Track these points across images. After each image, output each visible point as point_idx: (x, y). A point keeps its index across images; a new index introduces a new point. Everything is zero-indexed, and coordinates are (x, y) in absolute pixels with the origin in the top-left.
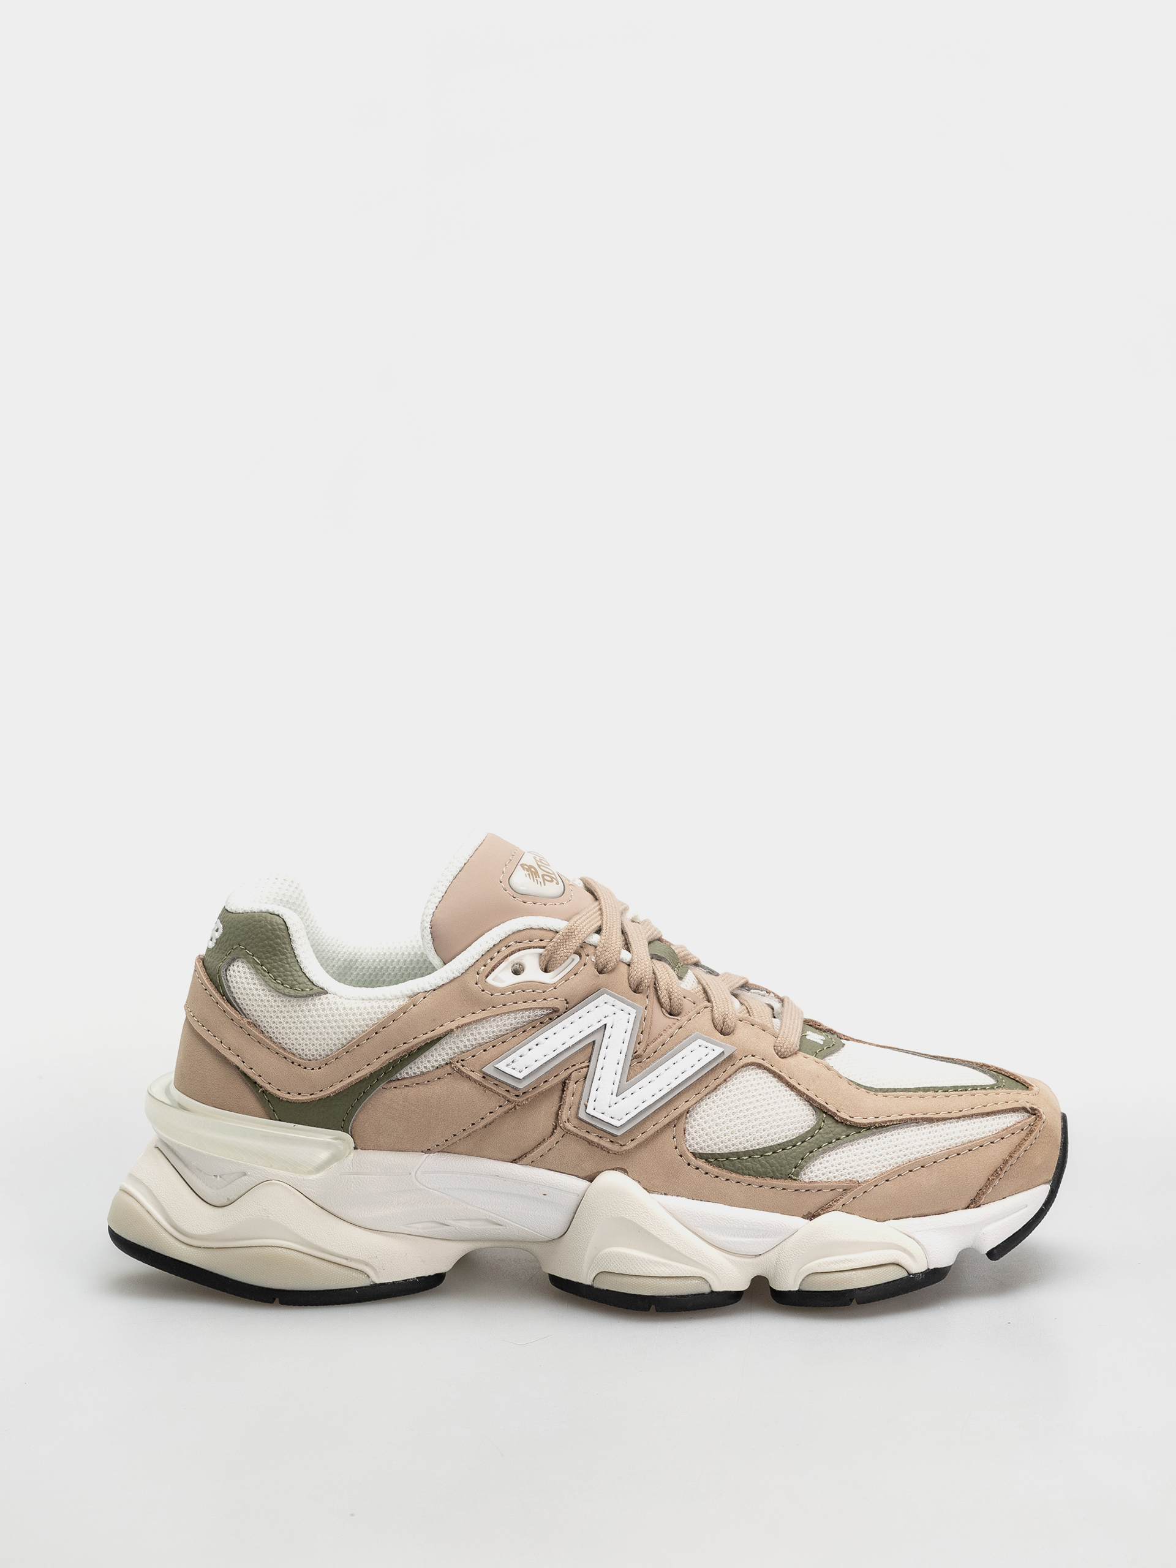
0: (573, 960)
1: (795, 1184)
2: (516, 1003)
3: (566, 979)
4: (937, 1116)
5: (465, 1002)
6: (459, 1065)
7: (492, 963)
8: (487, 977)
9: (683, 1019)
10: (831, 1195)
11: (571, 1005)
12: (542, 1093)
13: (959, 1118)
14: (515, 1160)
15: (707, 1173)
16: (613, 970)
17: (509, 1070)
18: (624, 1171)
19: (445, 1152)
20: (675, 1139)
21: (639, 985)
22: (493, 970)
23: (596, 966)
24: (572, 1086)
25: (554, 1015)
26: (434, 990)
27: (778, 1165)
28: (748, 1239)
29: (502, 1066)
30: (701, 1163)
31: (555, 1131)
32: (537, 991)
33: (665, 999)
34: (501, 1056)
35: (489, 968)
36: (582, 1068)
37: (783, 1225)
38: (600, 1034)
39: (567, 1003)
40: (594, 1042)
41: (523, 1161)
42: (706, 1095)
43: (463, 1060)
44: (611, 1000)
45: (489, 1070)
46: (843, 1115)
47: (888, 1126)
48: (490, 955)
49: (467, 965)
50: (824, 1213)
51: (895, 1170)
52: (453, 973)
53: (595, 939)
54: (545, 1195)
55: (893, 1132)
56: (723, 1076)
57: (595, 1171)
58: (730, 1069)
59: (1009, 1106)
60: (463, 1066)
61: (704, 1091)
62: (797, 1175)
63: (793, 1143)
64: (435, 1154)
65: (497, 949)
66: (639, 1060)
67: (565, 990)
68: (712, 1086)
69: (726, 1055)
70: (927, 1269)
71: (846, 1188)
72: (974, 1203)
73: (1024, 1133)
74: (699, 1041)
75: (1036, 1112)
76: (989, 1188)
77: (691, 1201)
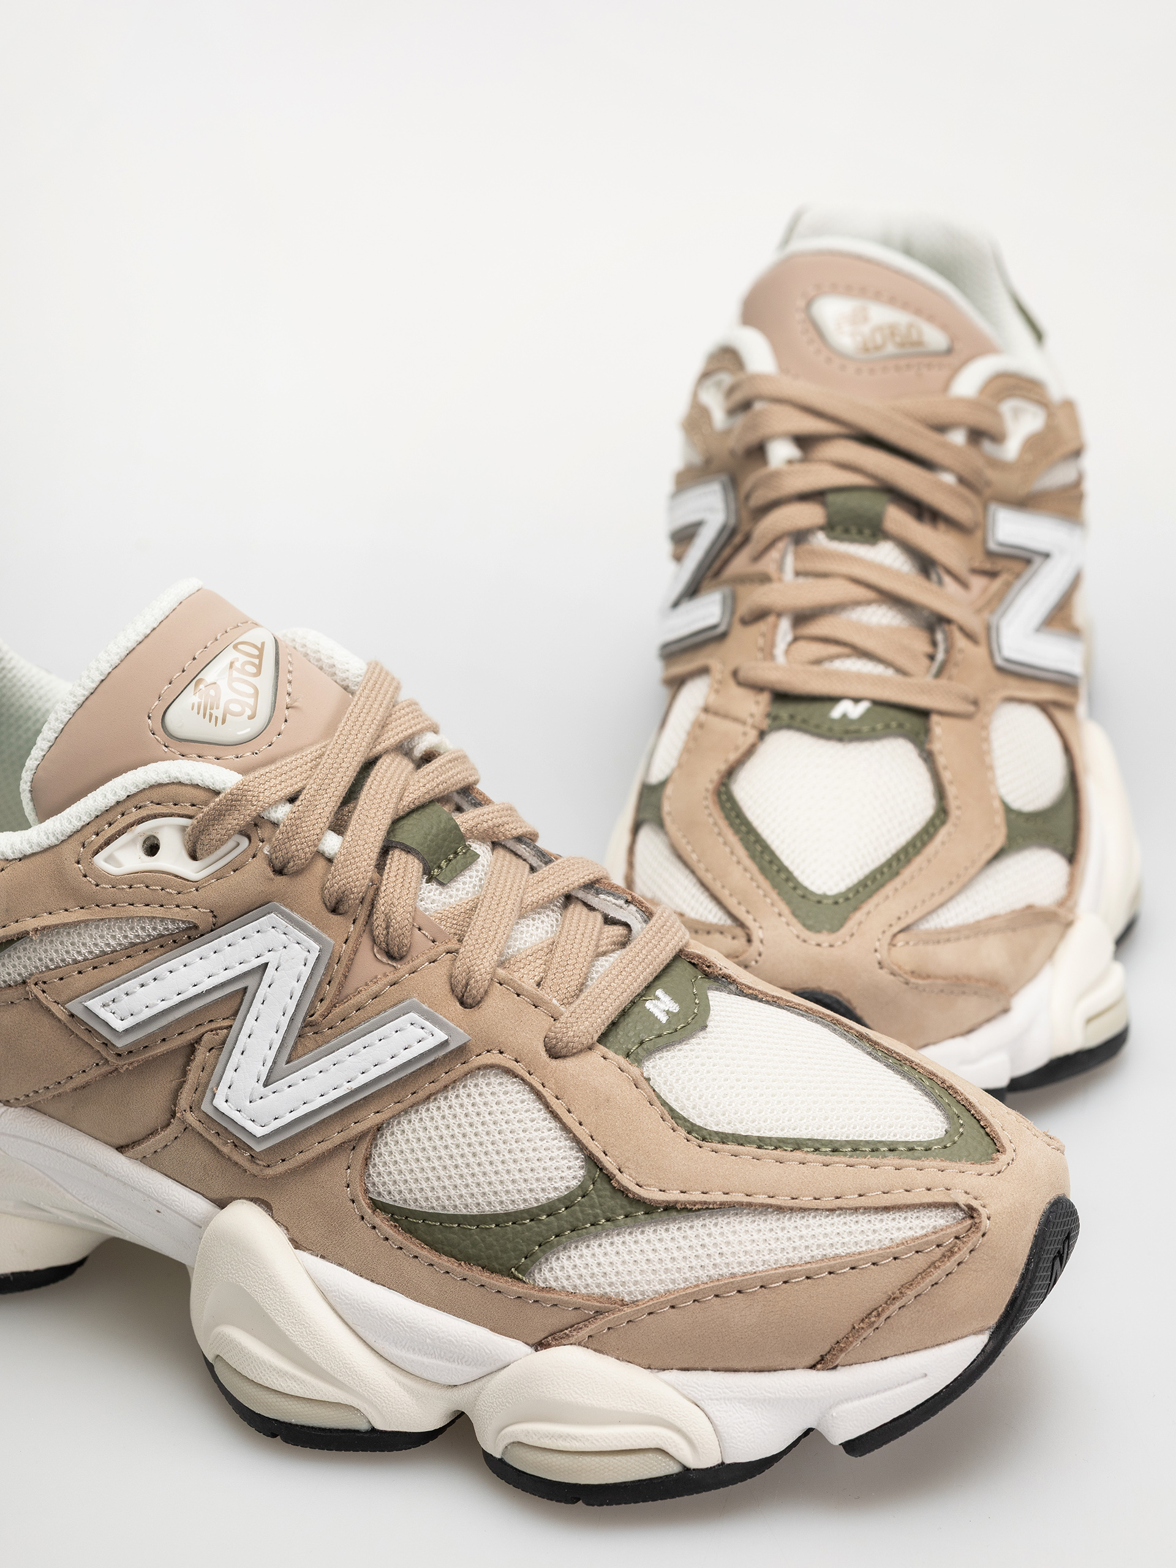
0: (238, 844)
1: (517, 1288)
2: (133, 905)
3: (219, 876)
4: (791, 1203)
5: (56, 890)
6: (36, 991)
7: (109, 831)
8: (97, 852)
9: (403, 968)
10: (570, 1317)
11: (220, 920)
12: (156, 1059)
13: (832, 1210)
14: (122, 1147)
15: (387, 1239)
16: (299, 872)
17: (104, 1014)
18: (267, 1206)
19: (33, 1108)
20: (349, 1171)
21: (339, 902)
22: (107, 843)
23: (270, 862)
24: (201, 1054)
25: (193, 933)
26: (20, 860)
27: (497, 1248)
28: (433, 1361)
29: (95, 1004)
30: (379, 1219)
31: (172, 1120)
32: (168, 890)
33: (379, 932)
34: (96, 988)
35: (102, 839)
36: (221, 1028)
37: (487, 1351)
38: (257, 977)
39: (215, 916)
40: (245, 989)
41: (131, 1152)
42: (412, 1107)
43: (45, 983)
44: (282, 923)
45: (74, 1007)
46: (626, 1180)
47: (699, 1210)
48: (109, 817)
49: (69, 829)
50: (556, 1345)
51: (688, 1291)
52: (48, 838)
53: (281, 813)
54: (158, 1211)
55: (707, 1221)
56: (444, 1079)
57: (226, 1195)
58: (460, 1069)
59: (928, 1198)
60: (44, 992)
61: (410, 1099)
62: (524, 1270)
63: (532, 1214)
64: (17, 1110)
65: (120, 809)
66: (315, 1029)
67: (214, 894)
68: (421, 1094)
69: (452, 1046)
70: (720, 1462)
71: (597, 1309)
72: (823, 1362)
73: (939, 1252)
74: (413, 1016)
75: (975, 1215)
76: (851, 1343)
77: (357, 1277)
